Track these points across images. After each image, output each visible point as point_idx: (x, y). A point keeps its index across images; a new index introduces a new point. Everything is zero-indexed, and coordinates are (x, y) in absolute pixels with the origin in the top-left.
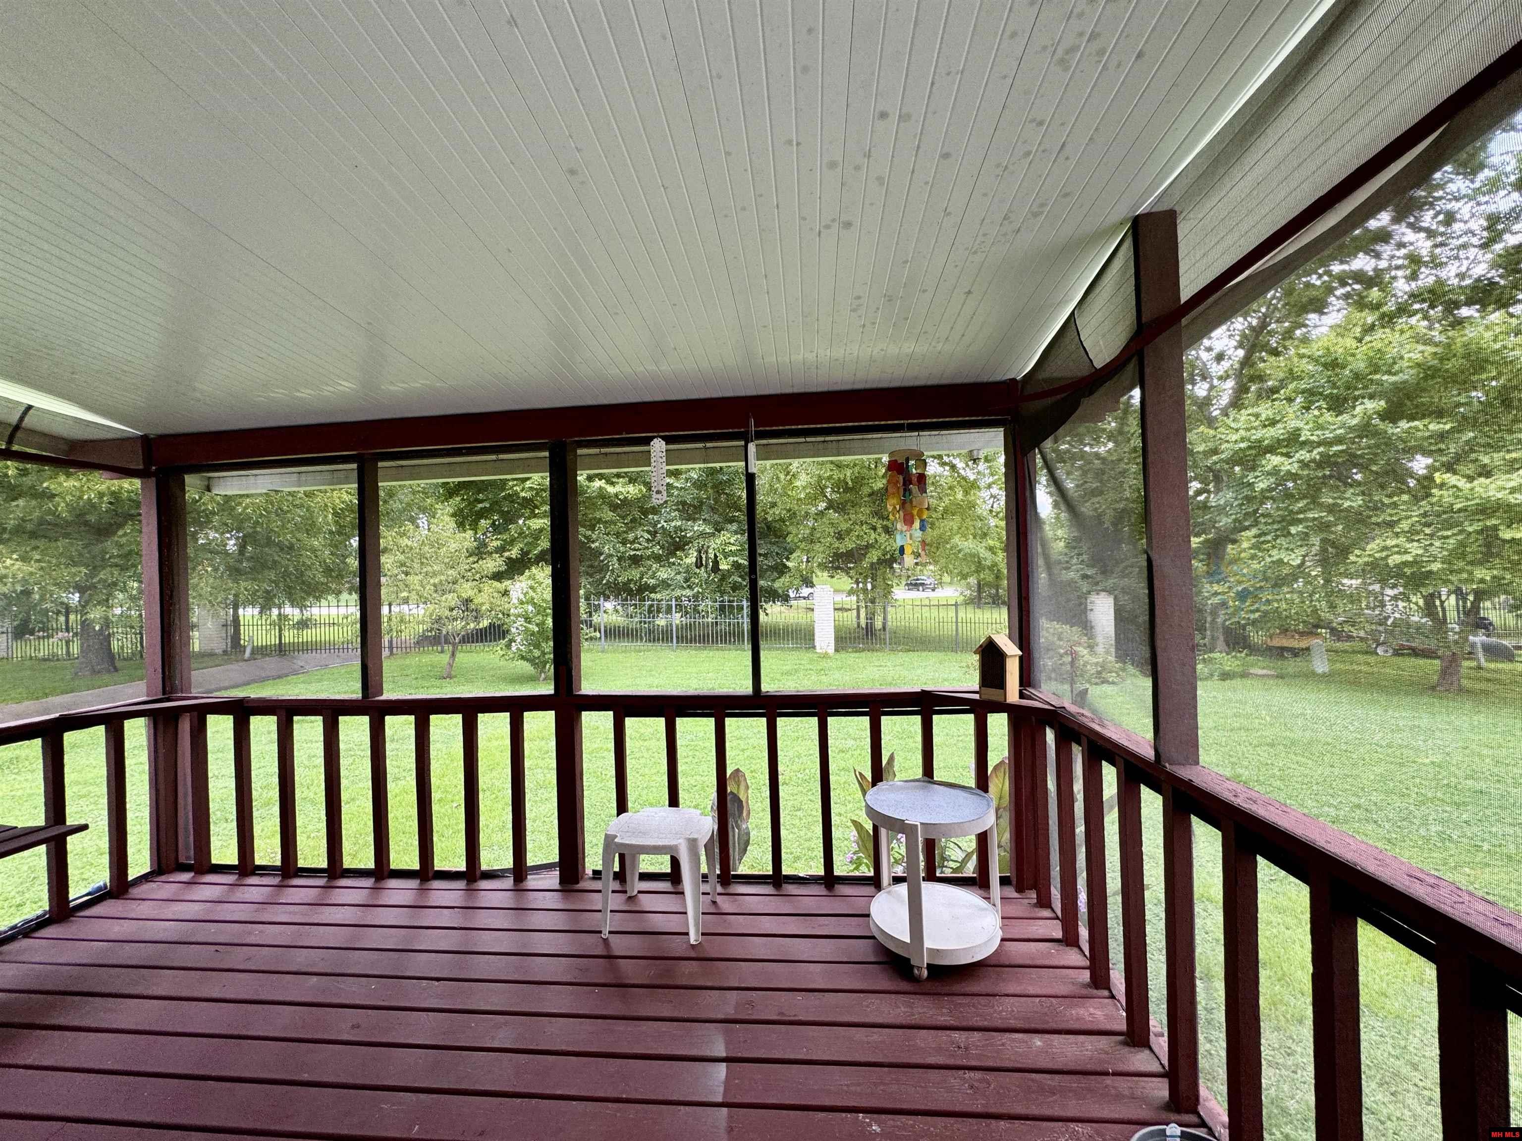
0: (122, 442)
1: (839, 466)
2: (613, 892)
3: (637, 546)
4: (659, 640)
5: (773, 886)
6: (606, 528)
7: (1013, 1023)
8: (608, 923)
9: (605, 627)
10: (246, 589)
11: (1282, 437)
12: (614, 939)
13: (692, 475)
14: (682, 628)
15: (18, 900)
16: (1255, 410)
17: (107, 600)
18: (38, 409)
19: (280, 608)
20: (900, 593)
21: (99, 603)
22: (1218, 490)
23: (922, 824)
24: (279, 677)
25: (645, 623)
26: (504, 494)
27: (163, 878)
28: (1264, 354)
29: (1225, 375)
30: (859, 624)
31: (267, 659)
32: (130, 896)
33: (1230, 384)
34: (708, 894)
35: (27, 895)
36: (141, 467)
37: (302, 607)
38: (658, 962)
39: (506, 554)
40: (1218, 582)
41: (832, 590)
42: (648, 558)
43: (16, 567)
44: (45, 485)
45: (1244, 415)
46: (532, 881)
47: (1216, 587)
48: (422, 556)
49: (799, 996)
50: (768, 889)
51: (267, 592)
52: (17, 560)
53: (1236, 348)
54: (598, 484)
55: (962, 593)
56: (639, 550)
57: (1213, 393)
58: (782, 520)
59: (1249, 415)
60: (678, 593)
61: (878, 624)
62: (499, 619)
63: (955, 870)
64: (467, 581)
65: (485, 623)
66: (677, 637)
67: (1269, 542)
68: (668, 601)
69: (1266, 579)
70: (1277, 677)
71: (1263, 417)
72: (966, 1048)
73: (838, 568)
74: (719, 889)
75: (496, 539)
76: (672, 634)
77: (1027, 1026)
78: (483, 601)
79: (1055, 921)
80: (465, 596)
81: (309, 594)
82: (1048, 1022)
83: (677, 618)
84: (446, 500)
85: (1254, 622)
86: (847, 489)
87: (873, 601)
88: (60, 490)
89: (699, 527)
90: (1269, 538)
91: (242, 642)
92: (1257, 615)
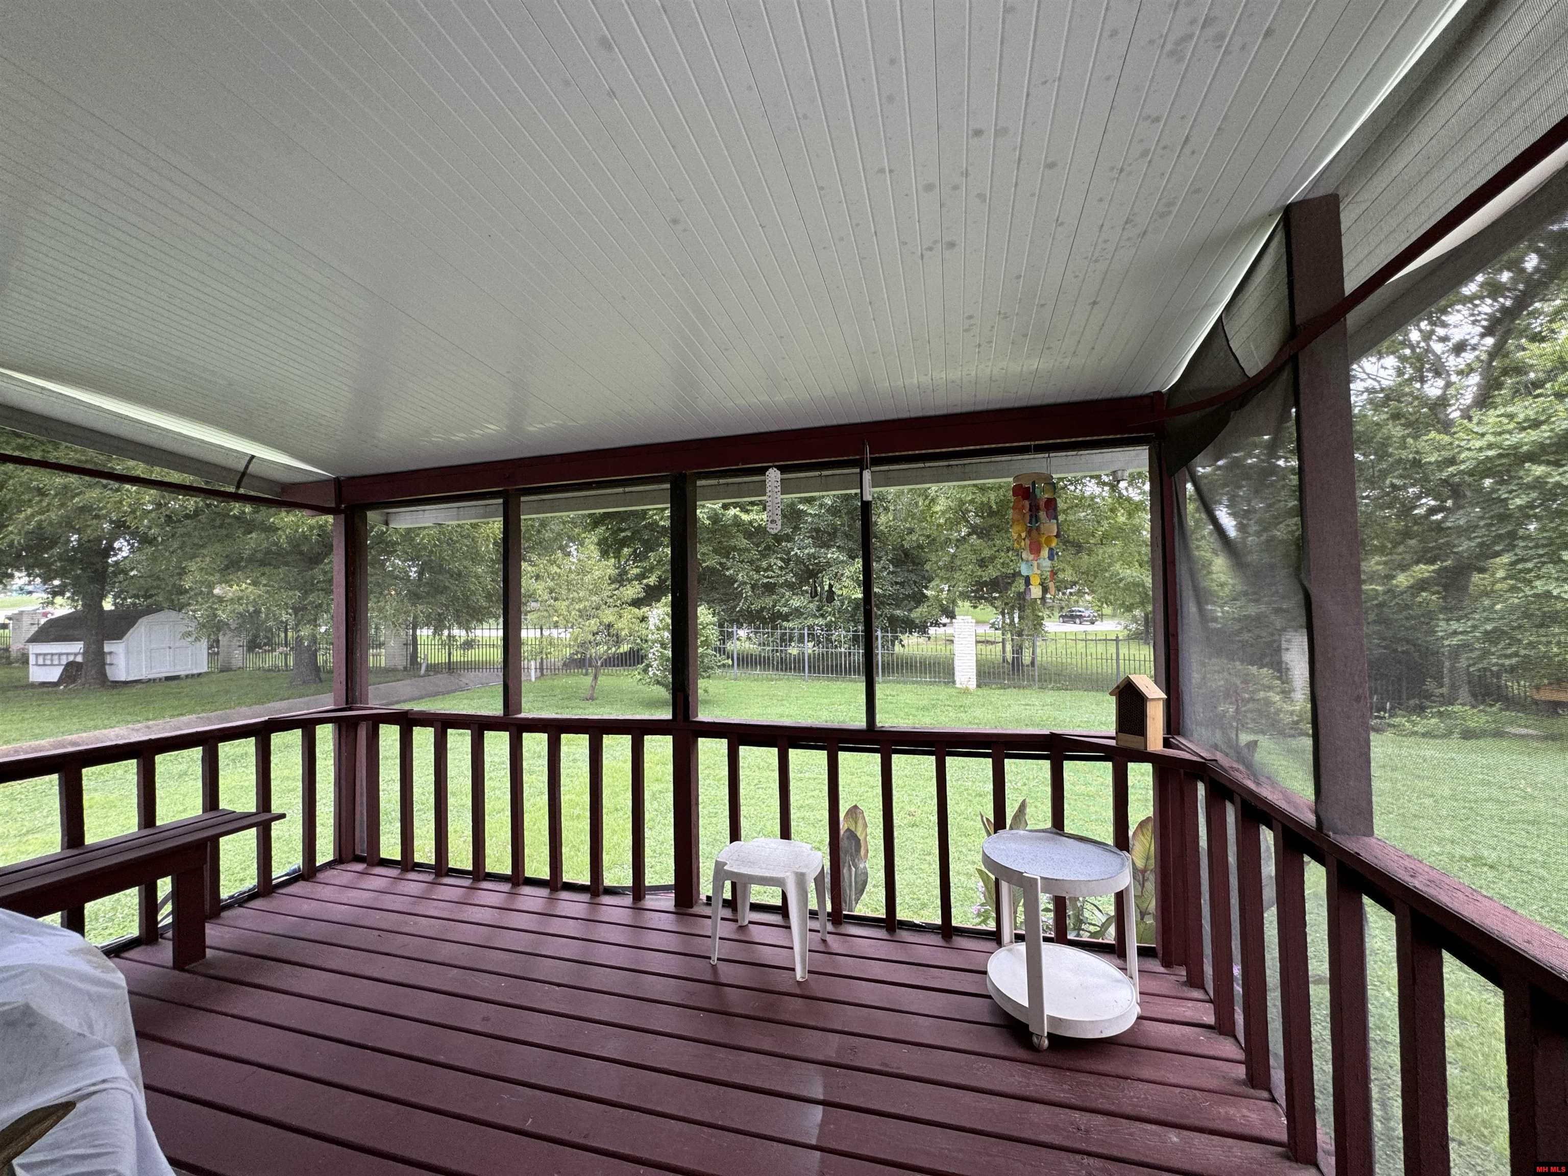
0: (319, 484)
1: (983, 489)
2: (722, 919)
3: (770, 573)
4: (790, 669)
5: (887, 930)
6: (740, 555)
7: (1144, 1112)
8: (718, 951)
9: (738, 654)
10: (421, 612)
11: (1548, 441)
12: (722, 966)
13: (826, 501)
14: (814, 658)
15: (241, 876)
16: (1510, 409)
17: (315, 620)
18: (259, 458)
19: (449, 629)
20: (1053, 626)
21: (309, 622)
22: (1458, 507)
23: (1042, 878)
24: (448, 693)
25: (777, 651)
26: (644, 523)
27: (342, 867)
28: (1523, 340)
29: (1466, 370)
30: (1004, 657)
31: (439, 676)
32: (318, 880)
33: (1475, 379)
34: (818, 931)
35: (248, 872)
36: (333, 505)
37: (468, 629)
38: (764, 995)
39: (645, 581)
40: (1458, 620)
41: (974, 621)
42: (781, 586)
43: (250, 590)
44: (272, 520)
45: (1492, 417)
46: (650, 901)
47: (1454, 626)
48: (569, 583)
49: (905, 1049)
50: (881, 933)
51: (439, 615)
52: (250, 584)
53: (1483, 336)
54: (732, 512)
55: (1126, 627)
56: (772, 577)
57: (1451, 391)
58: (920, 547)
59: (1498, 416)
60: (810, 621)
61: (1027, 658)
62: (638, 644)
63: (1093, 935)
64: (609, 606)
65: (625, 648)
66: (810, 667)
67: (1530, 571)
68: (800, 629)
69: (1527, 615)
70: (1546, 738)
71: (1521, 417)
72: (1087, 1131)
73: (982, 598)
74: (830, 927)
75: (637, 567)
76: (804, 663)
77: (1163, 1117)
78: (623, 626)
79: (1207, 1005)
80: (606, 621)
81: (473, 617)
82: (1189, 1117)
83: (809, 648)
84: (593, 529)
85: (1512, 669)
86: (992, 513)
87: (1020, 634)
88: (282, 524)
89: (832, 554)
90: (1530, 565)
91: (419, 660)
92: (1514, 660)
